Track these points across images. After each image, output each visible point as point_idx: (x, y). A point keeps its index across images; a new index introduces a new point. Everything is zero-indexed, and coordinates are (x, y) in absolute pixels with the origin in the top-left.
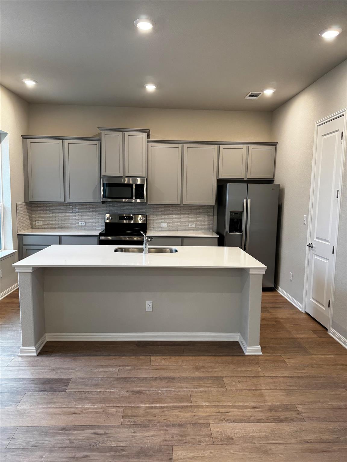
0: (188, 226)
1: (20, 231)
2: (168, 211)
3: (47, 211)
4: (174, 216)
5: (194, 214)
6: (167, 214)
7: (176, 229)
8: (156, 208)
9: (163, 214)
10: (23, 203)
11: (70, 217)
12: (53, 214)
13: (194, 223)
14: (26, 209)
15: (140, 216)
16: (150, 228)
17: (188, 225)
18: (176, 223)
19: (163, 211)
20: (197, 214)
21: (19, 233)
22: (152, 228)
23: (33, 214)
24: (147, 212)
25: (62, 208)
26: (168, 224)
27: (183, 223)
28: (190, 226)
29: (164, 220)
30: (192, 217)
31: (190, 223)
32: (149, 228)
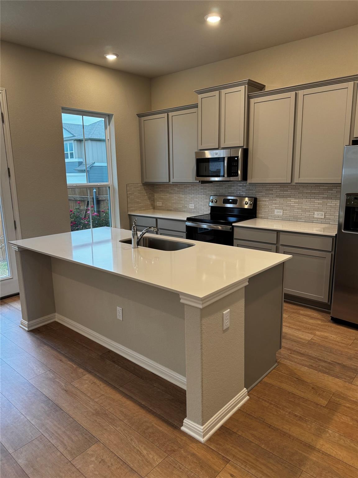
0: (313, 216)
1: (132, 211)
2: (284, 192)
3: (165, 192)
4: (293, 200)
5: (323, 198)
6: (283, 197)
7: (296, 219)
8: (268, 188)
9: (277, 196)
10: (140, 184)
11: (182, 199)
12: (169, 196)
13: (322, 211)
14: (144, 190)
15: (247, 199)
16: (261, 215)
17: (313, 214)
18: (295, 210)
19: (278, 192)
20: (327, 198)
21: (129, 213)
22: (263, 216)
23: (155, 195)
24: (258, 194)
25: (176, 189)
26: (284, 212)
27: (305, 211)
28: (315, 216)
29: (278, 206)
30: (320, 202)
31: (316, 211)
32: (259, 215)
